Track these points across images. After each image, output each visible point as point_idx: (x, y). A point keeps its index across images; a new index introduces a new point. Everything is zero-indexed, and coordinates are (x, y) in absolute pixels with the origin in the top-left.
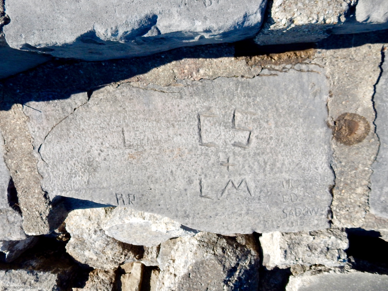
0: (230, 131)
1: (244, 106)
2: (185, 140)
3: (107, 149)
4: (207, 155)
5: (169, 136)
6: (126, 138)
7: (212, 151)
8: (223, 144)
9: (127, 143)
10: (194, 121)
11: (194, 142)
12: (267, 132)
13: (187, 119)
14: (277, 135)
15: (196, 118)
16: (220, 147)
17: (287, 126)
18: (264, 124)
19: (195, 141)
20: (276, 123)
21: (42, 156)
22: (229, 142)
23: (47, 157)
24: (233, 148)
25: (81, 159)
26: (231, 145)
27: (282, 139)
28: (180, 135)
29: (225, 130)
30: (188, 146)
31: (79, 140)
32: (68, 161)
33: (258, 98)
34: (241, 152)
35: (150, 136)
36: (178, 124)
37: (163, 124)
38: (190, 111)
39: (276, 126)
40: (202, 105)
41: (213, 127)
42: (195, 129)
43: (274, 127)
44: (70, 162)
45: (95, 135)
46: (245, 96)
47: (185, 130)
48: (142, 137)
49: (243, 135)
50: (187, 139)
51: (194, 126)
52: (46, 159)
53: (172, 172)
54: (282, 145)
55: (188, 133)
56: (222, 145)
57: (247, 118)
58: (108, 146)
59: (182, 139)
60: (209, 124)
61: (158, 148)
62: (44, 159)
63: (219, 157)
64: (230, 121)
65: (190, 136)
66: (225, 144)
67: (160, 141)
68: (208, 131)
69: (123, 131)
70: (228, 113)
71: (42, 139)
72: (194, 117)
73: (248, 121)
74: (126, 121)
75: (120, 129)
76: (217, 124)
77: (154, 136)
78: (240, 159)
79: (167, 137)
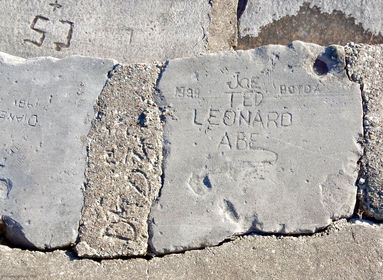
0: (48, 31)
1: (33, 47)
2: (84, 28)
3: (147, 30)
4: (70, 15)
5: (96, 33)
6: (130, 36)
7: (65, 17)
8: (55, 21)
9: (130, 33)
10: (73, 42)
11: (78, 26)
12: (21, 26)
13: (78, 44)
14: (13, 22)
15: (71, 43)
16: (58, 20)
17: (5, 28)
18: (21, 32)
19: (76, 27)
20: (13, 31)
21: (203, 32)
22: (51, 22)
23: (199, 30)
24: (49, 18)
25: (171, 25)
26: (50, 19)
27: (11, 19)
28: (86, 33)
29: (51, 31)
30: (83, 24)
31: (168, 40)
32: (182, 24)
33: (21, 52)
34: (44, 13)
35: (110, 35)
36: (86, 41)
37: (97, 43)
38: (74, 50)
39: (13, 29)
40: (64, 53)
41: (60, 35)
42: (74, 36)
43: (14, 28)
44: (181, 24)
45: (153, 42)
46: (30, 54)
47: (82, 36)
48: (117, 36)
49: (39, 26)
50: (82, 29)
51: (74, 38)
52: (200, 29)
53: (101, 5)
54: (11, 15)
55: (80, 33)
56: (57, 21)
57: (33, 38)
58: (145, 32)
59: (86, 29)
60: (63, 38)
61: (107, 26)
62: (202, 29)
63: (61, 12)
64: (46, 38)
65: (79, 31)
66: (54, 21)
67: (103, 31)
68: (65, 33)
69: (131, 42)
70: (46, 44)
71: (198, 45)
72: (72, 44)
73: (33, 36)
74: (125, 50)
75: (132, 44)
76: (56, 37)
77: (107, 35)
78: (46, 8)
79: (98, 33)
